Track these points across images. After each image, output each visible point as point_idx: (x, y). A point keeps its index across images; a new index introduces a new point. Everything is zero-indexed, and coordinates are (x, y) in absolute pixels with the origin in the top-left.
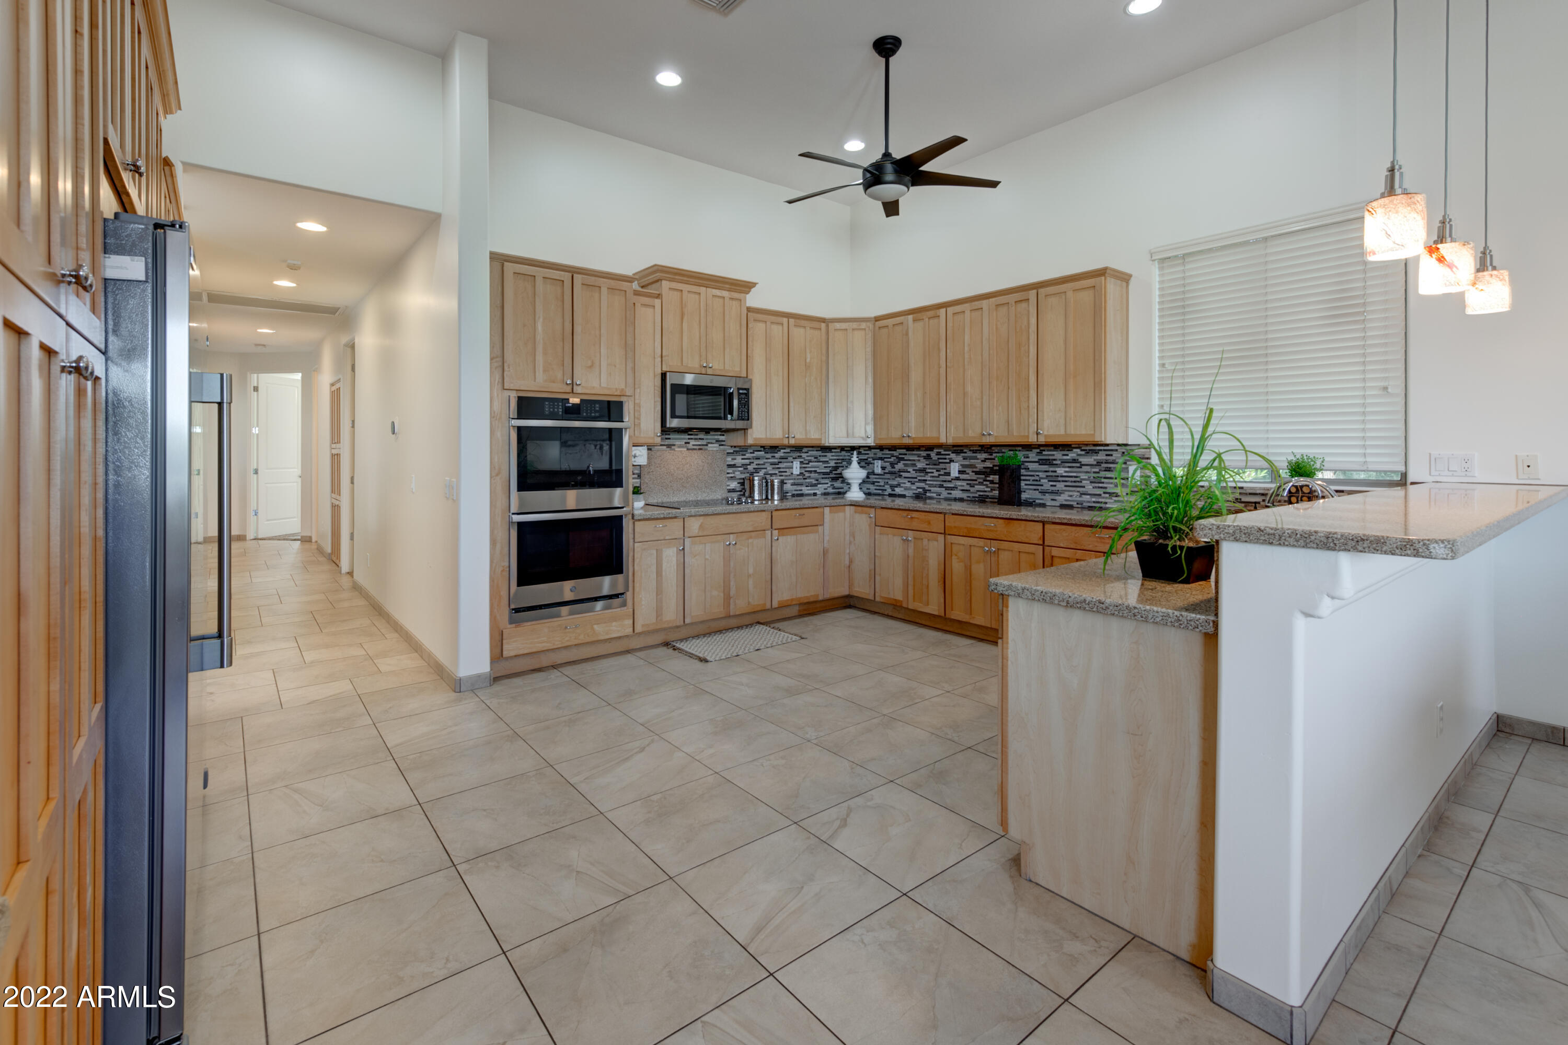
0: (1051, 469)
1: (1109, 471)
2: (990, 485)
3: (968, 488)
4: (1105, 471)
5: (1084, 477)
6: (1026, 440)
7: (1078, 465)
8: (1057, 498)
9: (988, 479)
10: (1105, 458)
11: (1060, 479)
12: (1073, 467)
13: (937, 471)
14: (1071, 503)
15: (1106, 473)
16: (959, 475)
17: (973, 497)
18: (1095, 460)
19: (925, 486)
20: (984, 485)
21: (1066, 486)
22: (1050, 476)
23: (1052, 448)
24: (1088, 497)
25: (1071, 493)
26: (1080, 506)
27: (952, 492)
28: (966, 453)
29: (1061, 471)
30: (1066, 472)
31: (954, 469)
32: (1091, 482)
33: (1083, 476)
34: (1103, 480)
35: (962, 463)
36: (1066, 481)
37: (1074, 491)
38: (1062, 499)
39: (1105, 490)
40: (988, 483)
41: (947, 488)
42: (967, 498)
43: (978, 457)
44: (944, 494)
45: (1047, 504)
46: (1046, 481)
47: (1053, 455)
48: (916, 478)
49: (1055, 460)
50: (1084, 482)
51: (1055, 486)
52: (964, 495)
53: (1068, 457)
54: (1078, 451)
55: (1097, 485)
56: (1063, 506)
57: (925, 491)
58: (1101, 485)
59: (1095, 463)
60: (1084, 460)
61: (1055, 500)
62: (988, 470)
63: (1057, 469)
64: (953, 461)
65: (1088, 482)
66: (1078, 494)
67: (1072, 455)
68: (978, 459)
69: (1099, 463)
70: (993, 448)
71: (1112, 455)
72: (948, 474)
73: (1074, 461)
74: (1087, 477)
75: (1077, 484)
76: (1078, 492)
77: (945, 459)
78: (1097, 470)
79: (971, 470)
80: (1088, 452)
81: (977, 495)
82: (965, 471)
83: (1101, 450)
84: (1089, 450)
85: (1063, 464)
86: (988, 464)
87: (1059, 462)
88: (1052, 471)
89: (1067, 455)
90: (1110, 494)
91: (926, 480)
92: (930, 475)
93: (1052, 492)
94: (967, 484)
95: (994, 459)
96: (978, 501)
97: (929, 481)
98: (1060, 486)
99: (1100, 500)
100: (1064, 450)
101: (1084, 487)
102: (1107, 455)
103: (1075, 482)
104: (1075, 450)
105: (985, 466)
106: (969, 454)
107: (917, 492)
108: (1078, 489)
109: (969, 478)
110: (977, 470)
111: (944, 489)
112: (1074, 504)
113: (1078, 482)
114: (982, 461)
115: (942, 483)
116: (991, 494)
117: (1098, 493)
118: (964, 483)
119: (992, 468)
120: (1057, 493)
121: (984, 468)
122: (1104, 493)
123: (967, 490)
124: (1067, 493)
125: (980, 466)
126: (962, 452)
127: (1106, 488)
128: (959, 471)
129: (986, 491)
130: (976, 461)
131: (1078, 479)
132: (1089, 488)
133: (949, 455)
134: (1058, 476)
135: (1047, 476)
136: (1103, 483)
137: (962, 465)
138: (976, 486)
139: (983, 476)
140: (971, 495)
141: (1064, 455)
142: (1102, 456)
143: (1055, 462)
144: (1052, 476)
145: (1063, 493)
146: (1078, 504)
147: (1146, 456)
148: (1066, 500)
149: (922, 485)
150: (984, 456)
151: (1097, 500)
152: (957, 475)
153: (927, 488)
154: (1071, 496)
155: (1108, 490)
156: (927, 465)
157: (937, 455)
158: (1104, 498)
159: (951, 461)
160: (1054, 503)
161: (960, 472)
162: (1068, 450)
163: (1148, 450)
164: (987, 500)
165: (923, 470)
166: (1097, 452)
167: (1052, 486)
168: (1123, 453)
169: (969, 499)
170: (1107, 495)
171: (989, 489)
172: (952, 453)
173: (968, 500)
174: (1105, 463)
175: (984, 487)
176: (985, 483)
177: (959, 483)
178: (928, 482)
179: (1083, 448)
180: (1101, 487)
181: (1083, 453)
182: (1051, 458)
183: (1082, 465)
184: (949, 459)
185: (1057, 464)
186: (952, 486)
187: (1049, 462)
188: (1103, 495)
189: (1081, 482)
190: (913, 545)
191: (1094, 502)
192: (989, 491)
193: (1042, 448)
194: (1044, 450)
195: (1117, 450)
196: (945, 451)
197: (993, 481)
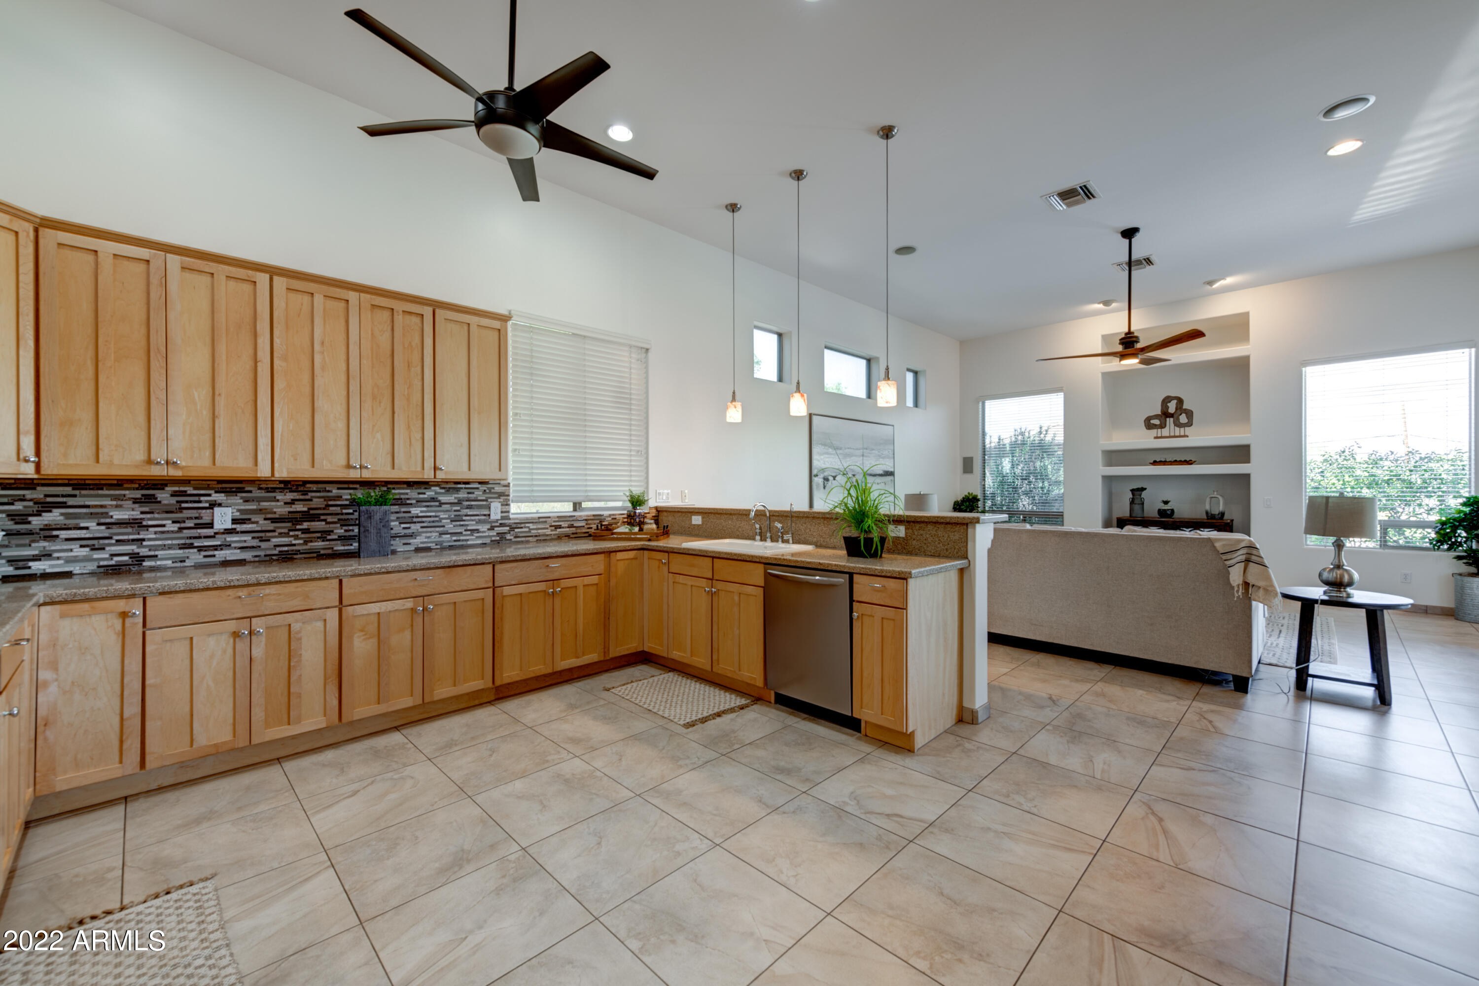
0: (403, 510)
1: (470, 508)
2: (303, 536)
3: (255, 543)
4: (467, 508)
5: (444, 516)
6: (421, 476)
7: (437, 504)
8: (411, 541)
9: (298, 527)
10: (466, 495)
11: (415, 520)
12: (431, 506)
13: (174, 522)
14: (429, 545)
15: (468, 510)
16: (234, 526)
17: (266, 556)
18: (455, 498)
19: (137, 551)
20: (292, 536)
21: (422, 527)
22: (402, 517)
23: (405, 486)
24: (448, 536)
25: (428, 535)
26: (438, 547)
27: (216, 553)
28: (250, 492)
29: (415, 511)
30: (421, 512)
31: (223, 518)
32: (451, 521)
33: (442, 515)
34: (464, 518)
35: (242, 507)
36: (423, 522)
37: (433, 532)
38: (417, 541)
39: (465, 528)
40: (299, 533)
41: (200, 549)
42: (252, 559)
43: (278, 498)
44: (195, 557)
45: (399, 550)
46: (397, 523)
47: (407, 494)
48: (111, 538)
49: (408, 499)
50: (444, 521)
51: (409, 528)
52: (248, 555)
53: (425, 496)
54: (437, 489)
55: (458, 523)
56: (418, 550)
57: (138, 559)
58: (462, 523)
59: (456, 501)
60: (444, 499)
61: (410, 544)
62: (298, 516)
63: (411, 509)
64: (220, 505)
65: (449, 521)
66: (437, 534)
67: (429, 493)
68: (278, 501)
69: (459, 502)
70: (308, 486)
71: (473, 493)
72: (210, 525)
73: (433, 499)
74: (447, 516)
75: (435, 524)
76: (437, 532)
77: (200, 502)
78: (458, 508)
79: (263, 516)
80: (448, 491)
81: (276, 552)
82: (250, 519)
83: (462, 488)
84: (449, 488)
85: (419, 504)
86: (300, 507)
87: (414, 502)
88: (404, 512)
89: (424, 494)
90: (472, 531)
91: (144, 540)
92: (151, 529)
93: (405, 536)
94: (253, 538)
95: (311, 500)
96: (278, 560)
97: (150, 540)
98: (415, 527)
99: (462, 538)
100: (420, 488)
101: (443, 526)
102: (469, 493)
103: (433, 522)
104: (433, 488)
105: (291, 510)
106: (257, 493)
107: (113, 562)
108: (438, 529)
109: (259, 529)
110: (277, 516)
111: (195, 550)
112: (433, 546)
113: (437, 521)
114: (286, 503)
115: (188, 541)
116: (305, 547)
117: (459, 531)
118: (247, 538)
119: (308, 512)
120: (412, 536)
121: (289, 512)
122: (466, 530)
123: (253, 547)
124: (424, 535)
125: (281, 510)
126: (242, 490)
127: (467, 525)
128: (233, 520)
129: (294, 545)
130: (273, 503)
131: (437, 519)
132: (450, 527)
133: (209, 495)
134: (413, 517)
135: (398, 518)
136: (464, 521)
137: (238, 510)
138: (274, 540)
139: (289, 525)
140: (262, 553)
141: (419, 494)
142: (462, 495)
143: (408, 502)
144: (405, 517)
145: (420, 535)
146: (436, 545)
147: (507, 493)
148: (422, 543)
149: (133, 548)
150: (289, 496)
151: (458, 538)
152: (229, 525)
153: (144, 552)
154: (429, 537)
155: (469, 528)
156: (142, 513)
157: (172, 495)
158: (465, 535)
159: (213, 505)
160: (407, 548)
161: (235, 521)
162: (426, 488)
163: (507, 488)
164: (295, 556)
165: (137, 524)
166: (458, 490)
167: (404, 528)
168: (485, 491)
169: (257, 559)
170: (469, 533)
171: (301, 542)
172: (216, 492)
173: (254, 562)
174: (467, 501)
175: (292, 539)
176: (291, 533)
177: (230, 538)
178: (145, 543)
179: (442, 486)
180: (462, 525)
181: (443, 491)
182: (402, 496)
183: (441, 504)
184: (206, 502)
185: (411, 504)
186: (219, 543)
187: (400, 502)
188: (464, 533)
189: (441, 521)
190: (263, 639)
191: (455, 541)
192: (299, 544)
193: (389, 486)
194: (394, 489)
195: (477, 488)
196: (195, 489)
197: (308, 529)
